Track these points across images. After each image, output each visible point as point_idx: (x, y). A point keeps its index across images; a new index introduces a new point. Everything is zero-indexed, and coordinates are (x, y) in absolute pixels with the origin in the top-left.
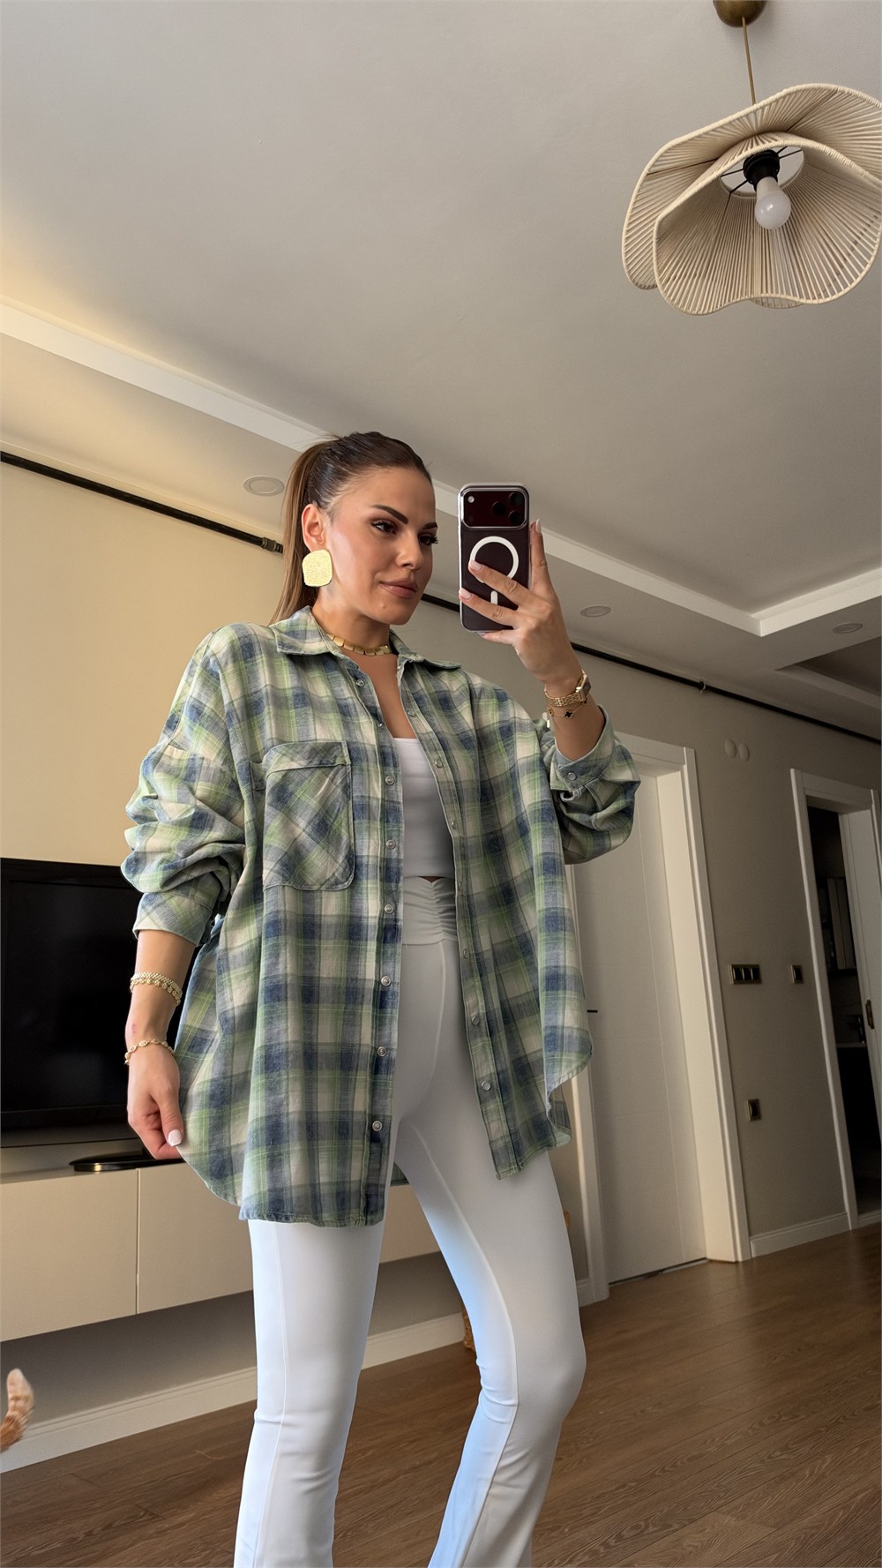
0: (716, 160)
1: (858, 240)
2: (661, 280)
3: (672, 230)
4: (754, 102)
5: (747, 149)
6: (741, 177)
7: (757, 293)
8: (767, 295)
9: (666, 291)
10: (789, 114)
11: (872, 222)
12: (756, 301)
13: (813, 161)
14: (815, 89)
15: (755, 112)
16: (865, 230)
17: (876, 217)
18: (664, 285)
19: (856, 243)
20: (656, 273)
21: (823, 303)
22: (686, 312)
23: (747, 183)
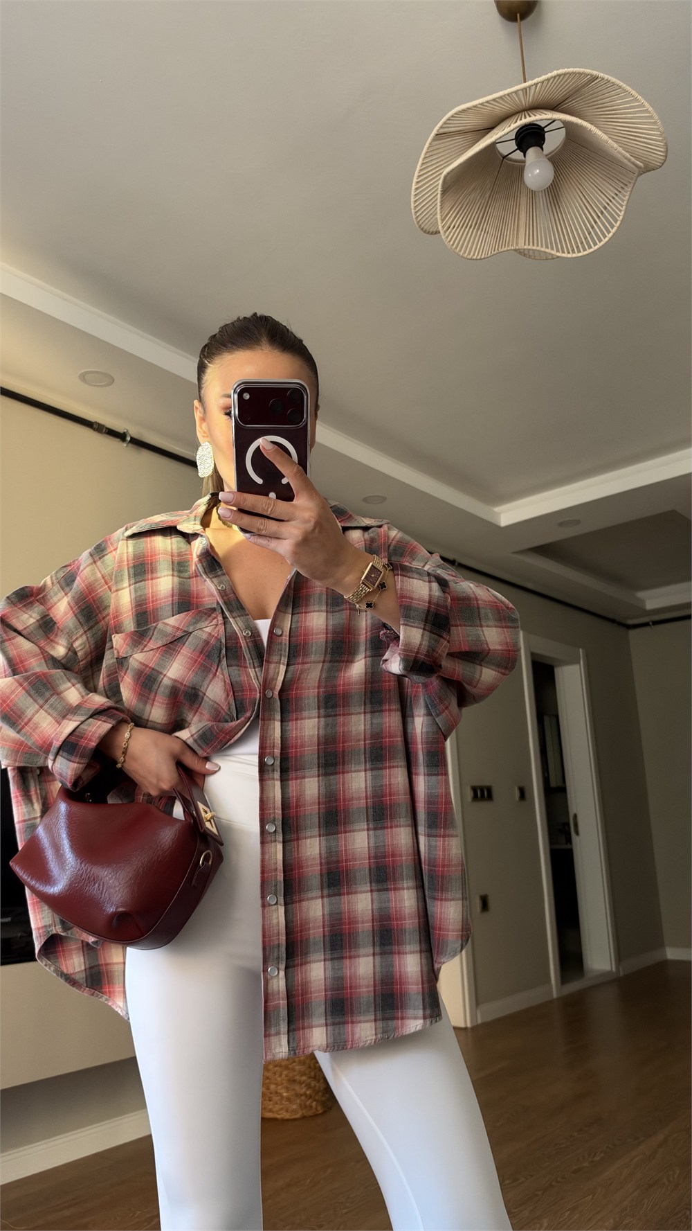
0: (493, 128)
1: (606, 205)
2: (443, 227)
3: (455, 184)
4: (525, 82)
5: (521, 119)
6: (513, 146)
7: (521, 245)
8: (530, 247)
10: (558, 95)
11: (620, 192)
12: (518, 251)
13: (574, 137)
14: (580, 74)
15: (529, 87)
16: (614, 198)
17: (623, 188)
18: (445, 232)
19: (605, 208)
20: (439, 221)
21: (575, 258)
22: (462, 256)
23: (518, 151)
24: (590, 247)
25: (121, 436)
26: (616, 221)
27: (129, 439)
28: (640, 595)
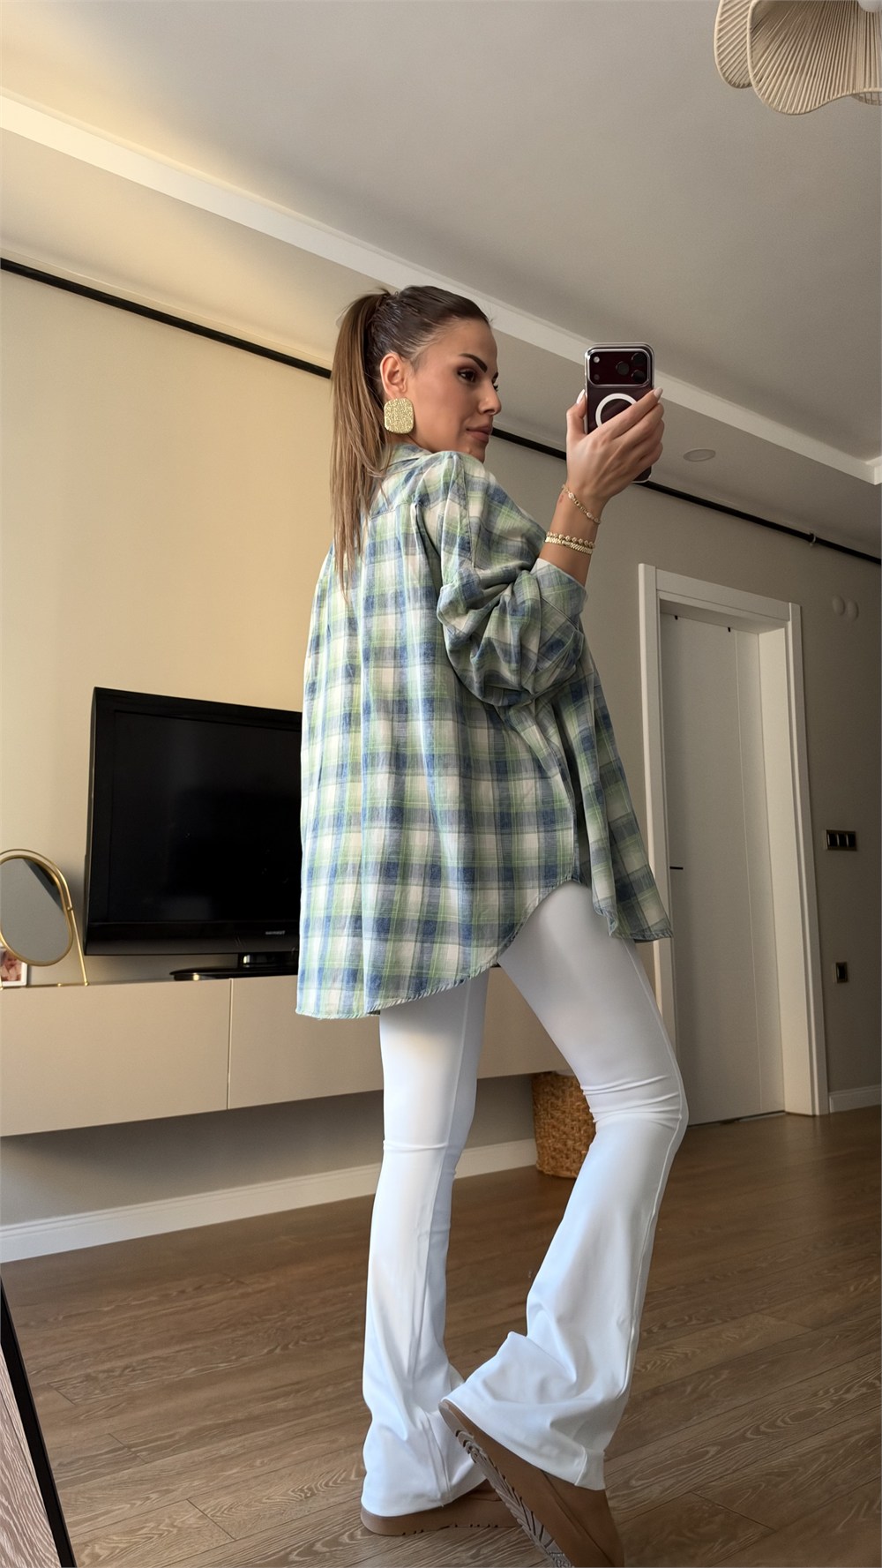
3: (767, 19)
7: (860, 88)
8: (870, 90)
9: (761, 89)
12: (856, 96)
18: (758, 83)
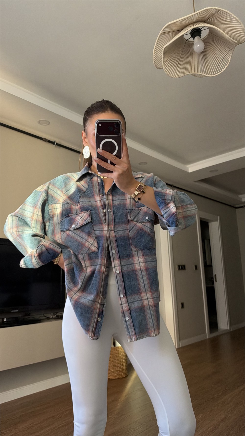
0: (182, 30)
1: (224, 58)
2: (164, 67)
3: (168, 51)
4: (194, 12)
5: (192, 27)
6: (190, 36)
7: (193, 72)
8: (196, 73)
10: (205, 16)
11: (229, 52)
12: (192, 74)
13: (212, 32)
14: (214, 9)
15: (195, 15)
16: (227, 55)
17: (230, 51)
18: (165, 68)
19: (223, 58)
20: (163, 64)
21: (212, 77)
22: (171, 77)
23: (192, 38)
24: (218, 73)
25: (53, 143)
26: (227, 63)
27: (56, 144)
28: (240, 196)
